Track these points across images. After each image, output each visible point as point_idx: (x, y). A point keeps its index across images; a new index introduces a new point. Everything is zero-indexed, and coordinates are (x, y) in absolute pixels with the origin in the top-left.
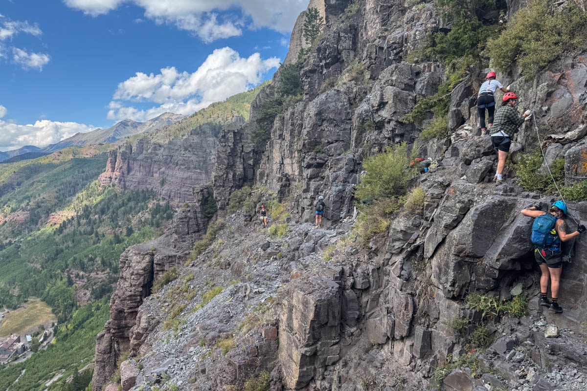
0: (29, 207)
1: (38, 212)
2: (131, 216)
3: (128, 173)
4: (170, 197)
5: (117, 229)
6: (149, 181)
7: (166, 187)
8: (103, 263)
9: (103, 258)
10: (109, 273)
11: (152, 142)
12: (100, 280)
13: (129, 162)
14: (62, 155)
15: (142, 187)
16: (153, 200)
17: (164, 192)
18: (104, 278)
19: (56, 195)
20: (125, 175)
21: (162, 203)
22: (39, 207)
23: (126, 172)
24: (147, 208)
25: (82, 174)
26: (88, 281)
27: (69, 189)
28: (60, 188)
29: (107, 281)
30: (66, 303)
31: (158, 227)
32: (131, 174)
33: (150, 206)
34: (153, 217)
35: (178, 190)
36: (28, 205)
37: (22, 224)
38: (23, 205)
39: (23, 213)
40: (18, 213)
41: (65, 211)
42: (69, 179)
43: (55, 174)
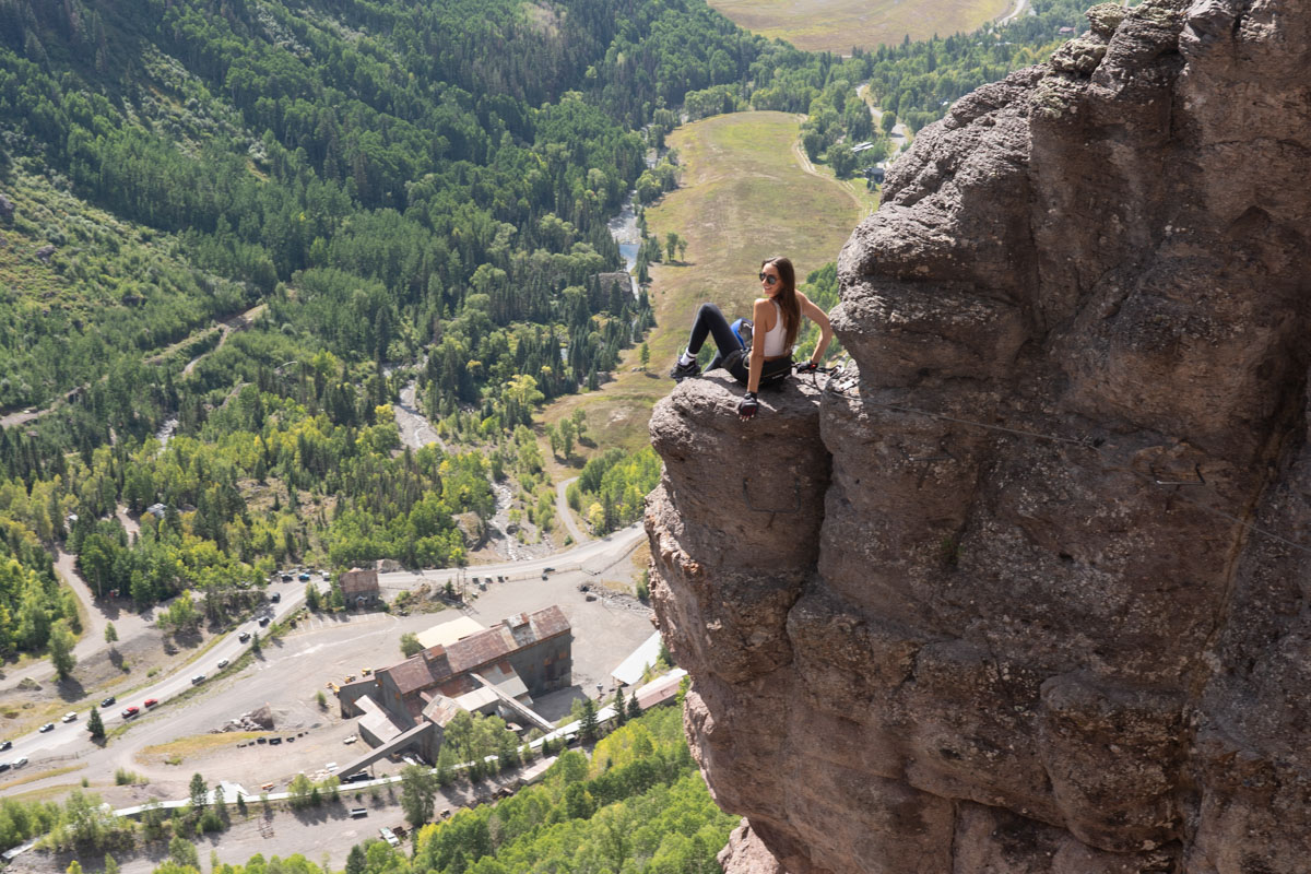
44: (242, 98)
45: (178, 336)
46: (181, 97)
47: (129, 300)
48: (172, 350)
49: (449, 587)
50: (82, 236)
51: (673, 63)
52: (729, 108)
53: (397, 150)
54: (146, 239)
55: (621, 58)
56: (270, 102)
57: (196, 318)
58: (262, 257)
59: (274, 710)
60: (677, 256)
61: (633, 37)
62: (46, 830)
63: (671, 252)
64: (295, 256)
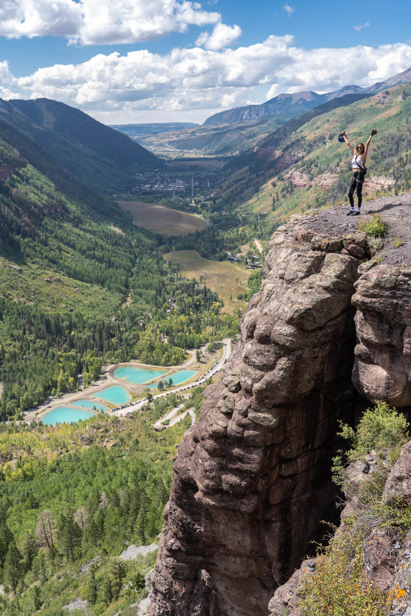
0: (338, 168)
14: (389, 97)
27: (391, 146)
28: (379, 144)
36: (338, 165)
37: (328, 191)
38: (333, 165)
39: (332, 175)
40: (325, 175)
41: (381, 177)
42: (393, 131)
43: (376, 124)
47: (103, 299)
50: (80, 286)
53: (124, 262)
54: (92, 286)
56: (90, 252)
57: (120, 302)
60: (203, 281)
64: (127, 286)
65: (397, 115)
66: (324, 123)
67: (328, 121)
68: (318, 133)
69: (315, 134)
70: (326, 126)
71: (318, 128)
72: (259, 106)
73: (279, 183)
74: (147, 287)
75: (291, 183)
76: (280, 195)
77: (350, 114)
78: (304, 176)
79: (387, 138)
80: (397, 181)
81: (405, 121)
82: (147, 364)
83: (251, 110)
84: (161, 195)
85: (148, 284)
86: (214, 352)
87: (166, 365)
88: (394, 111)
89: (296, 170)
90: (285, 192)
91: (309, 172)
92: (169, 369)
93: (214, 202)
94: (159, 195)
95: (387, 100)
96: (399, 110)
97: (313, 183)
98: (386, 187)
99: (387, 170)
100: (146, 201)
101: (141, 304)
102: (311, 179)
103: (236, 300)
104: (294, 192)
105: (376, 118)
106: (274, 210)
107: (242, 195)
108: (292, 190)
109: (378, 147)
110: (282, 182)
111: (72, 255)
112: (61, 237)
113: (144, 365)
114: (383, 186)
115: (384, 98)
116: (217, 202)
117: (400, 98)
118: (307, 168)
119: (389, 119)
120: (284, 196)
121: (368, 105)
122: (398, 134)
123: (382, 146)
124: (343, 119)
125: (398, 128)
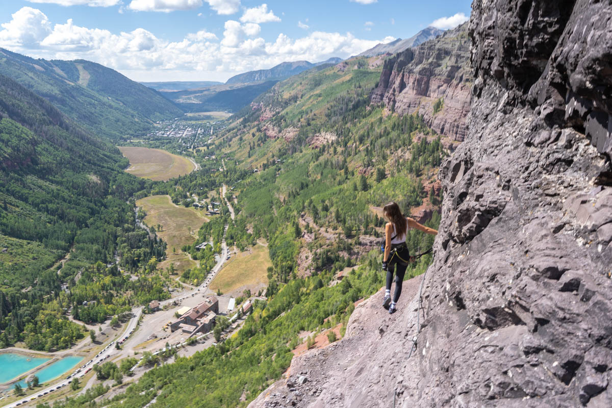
0: (299, 124)
1: (307, 131)
2: (388, 152)
3: (400, 91)
4: (442, 130)
5: (369, 168)
6: (423, 103)
7: (440, 115)
8: (338, 216)
9: (338, 210)
10: (340, 234)
11: (437, 47)
12: (328, 242)
13: (403, 75)
14: (347, 67)
15: (413, 112)
16: (420, 133)
17: (436, 122)
18: (333, 241)
19: (327, 111)
20: (396, 93)
21: (431, 139)
22: (309, 124)
23: (398, 89)
24: (410, 142)
25: (358, 89)
26: (316, 239)
27: (341, 106)
28: (332, 104)
29: (335, 245)
30: (284, 264)
31: (418, 176)
32: (404, 91)
33: (415, 140)
34: (414, 159)
35: (455, 121)
36: (299, 121)
37: (290, 142)
38: (295, 121)
39: (294, 129)
40: (289, 129)
41: (328, 133)
42: (344, 94)
43: (333, 87)
44: (36, 205)
45: (51, 266)
46: (18, 207)
47: (34, 259)
48: (52, 269)
49: (175, 302)
50: (12, 245)
51: (127, 187)
52: (146, 196)
53: (81, 213)
54: (29, 243)
55: (114, 187)
56: (43, 205)
57: (54, 260)
58: (63, 243)
59: (156, 334)
60: (160, 230)
61: (114, 181)
62: (137, 363)
63: (159, 229)
64: (71, 241)
65: (349, 81)
66: (298, 85)
67: (301, 84)
68: (293, 93)
69: (290, 93)
70: (299, 87)
71: (293, 89)
72: (268, 70)
73: (257, 134)
74: (93, 241)
75: (265, 135)
76: (256, 144)
77: (317, 79)
78: (275, 128)
79: (339, 99)
80: (339, 137)
81: (353, 86)
82: (30, 349)
83: (261, 74)
84: (168, 141)
85: (94, 238)
86: (119, 326)
87: (50, 351)
88: (348, 78)
89: (270, 124)
90: (259, 142)
91: (279, 126)
92: (52, 355)
93: (208, 148)
94: (165, 141)
95: (346, 69)
96: (351, 77)
97: (281, 134)
98: (330, 142)
99: (332, 127)
100: (152, 146)
101: (79, 260)
102: (280, 132)
103: (180, 252)
104: (266, 142)
105: (335, 82)
106: (249, 157)
107: (230, 143)
108: (265, 140)
109: (332, 107)
110: (260, 133)
111: (22, 209)
112: (13, 191)
113: (27, 351)
114: (328, 142)
115: (344, 67)
116: (210, 148)
117: (356, 67)
118: (278, 122)
119: (343, 83)
120: (259, 145)
121: (332, 72)
122: (347, 96)
123: (335, 106)
124: (312, 82)
125: (348, 91)
